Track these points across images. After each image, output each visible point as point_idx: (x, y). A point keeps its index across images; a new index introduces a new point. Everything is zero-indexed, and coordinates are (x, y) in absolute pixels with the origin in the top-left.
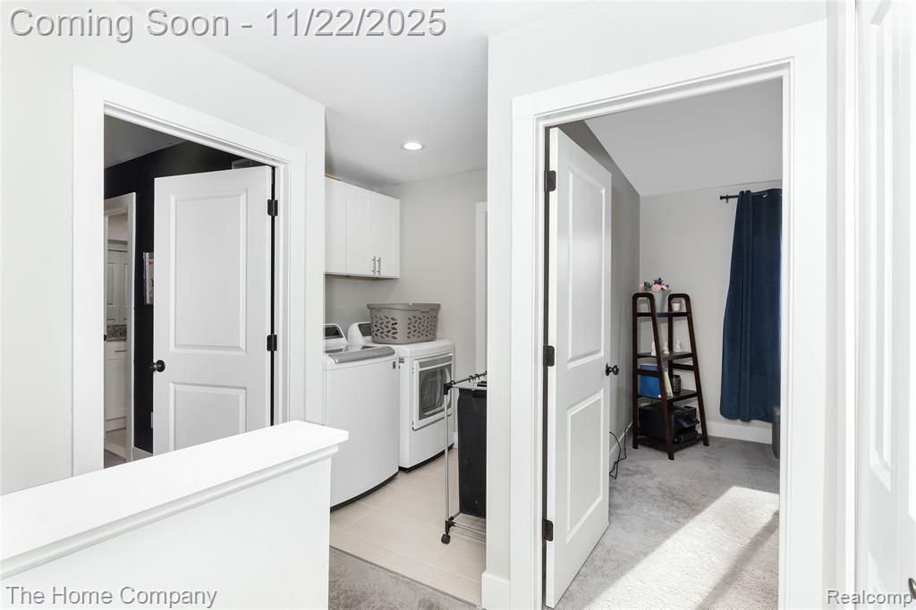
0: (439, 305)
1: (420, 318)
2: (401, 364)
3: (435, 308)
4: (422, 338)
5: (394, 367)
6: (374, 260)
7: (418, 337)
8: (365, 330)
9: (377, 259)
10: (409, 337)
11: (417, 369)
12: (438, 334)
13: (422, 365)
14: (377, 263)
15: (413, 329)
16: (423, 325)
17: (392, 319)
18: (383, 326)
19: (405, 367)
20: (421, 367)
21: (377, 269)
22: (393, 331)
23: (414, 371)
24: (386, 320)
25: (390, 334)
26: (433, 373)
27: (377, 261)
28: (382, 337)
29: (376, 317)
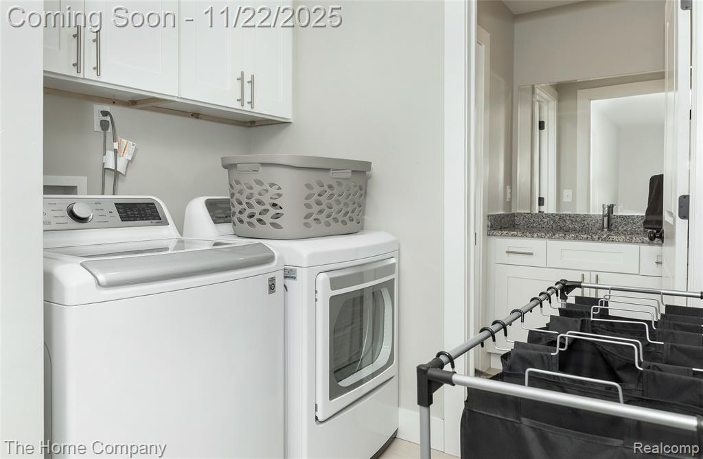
0: (369, 164)
1: (330, 187)
2: (289, 282)
3: (361, 171)
4: (336, 227)
5: (272, 288)
6: (241, 79)
7: (328, 224)
8: (219, 211)
9: (247, 78)
10: (307, 225)
11: (325, 293)
12: (369, 219)
13: (335, 284)
14: (247, 87)
15: (316, 208)
16: (338, 202)
17: (272, 185)
18: (253, 202)
19: (299, 289)
20: (333, 288)
21: (247, 98)
22: (273, 211)
23: (319, 296)
24: (257, 189)
25: (266, 218)
26: (357, 300)
27: (246, 82)
28: (250, 224)
29: (238, 182)
